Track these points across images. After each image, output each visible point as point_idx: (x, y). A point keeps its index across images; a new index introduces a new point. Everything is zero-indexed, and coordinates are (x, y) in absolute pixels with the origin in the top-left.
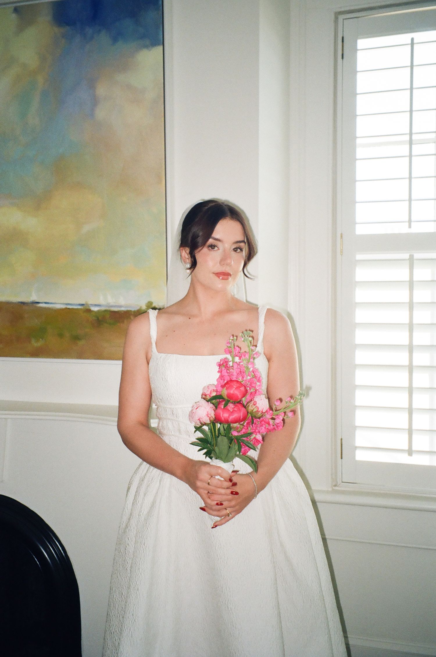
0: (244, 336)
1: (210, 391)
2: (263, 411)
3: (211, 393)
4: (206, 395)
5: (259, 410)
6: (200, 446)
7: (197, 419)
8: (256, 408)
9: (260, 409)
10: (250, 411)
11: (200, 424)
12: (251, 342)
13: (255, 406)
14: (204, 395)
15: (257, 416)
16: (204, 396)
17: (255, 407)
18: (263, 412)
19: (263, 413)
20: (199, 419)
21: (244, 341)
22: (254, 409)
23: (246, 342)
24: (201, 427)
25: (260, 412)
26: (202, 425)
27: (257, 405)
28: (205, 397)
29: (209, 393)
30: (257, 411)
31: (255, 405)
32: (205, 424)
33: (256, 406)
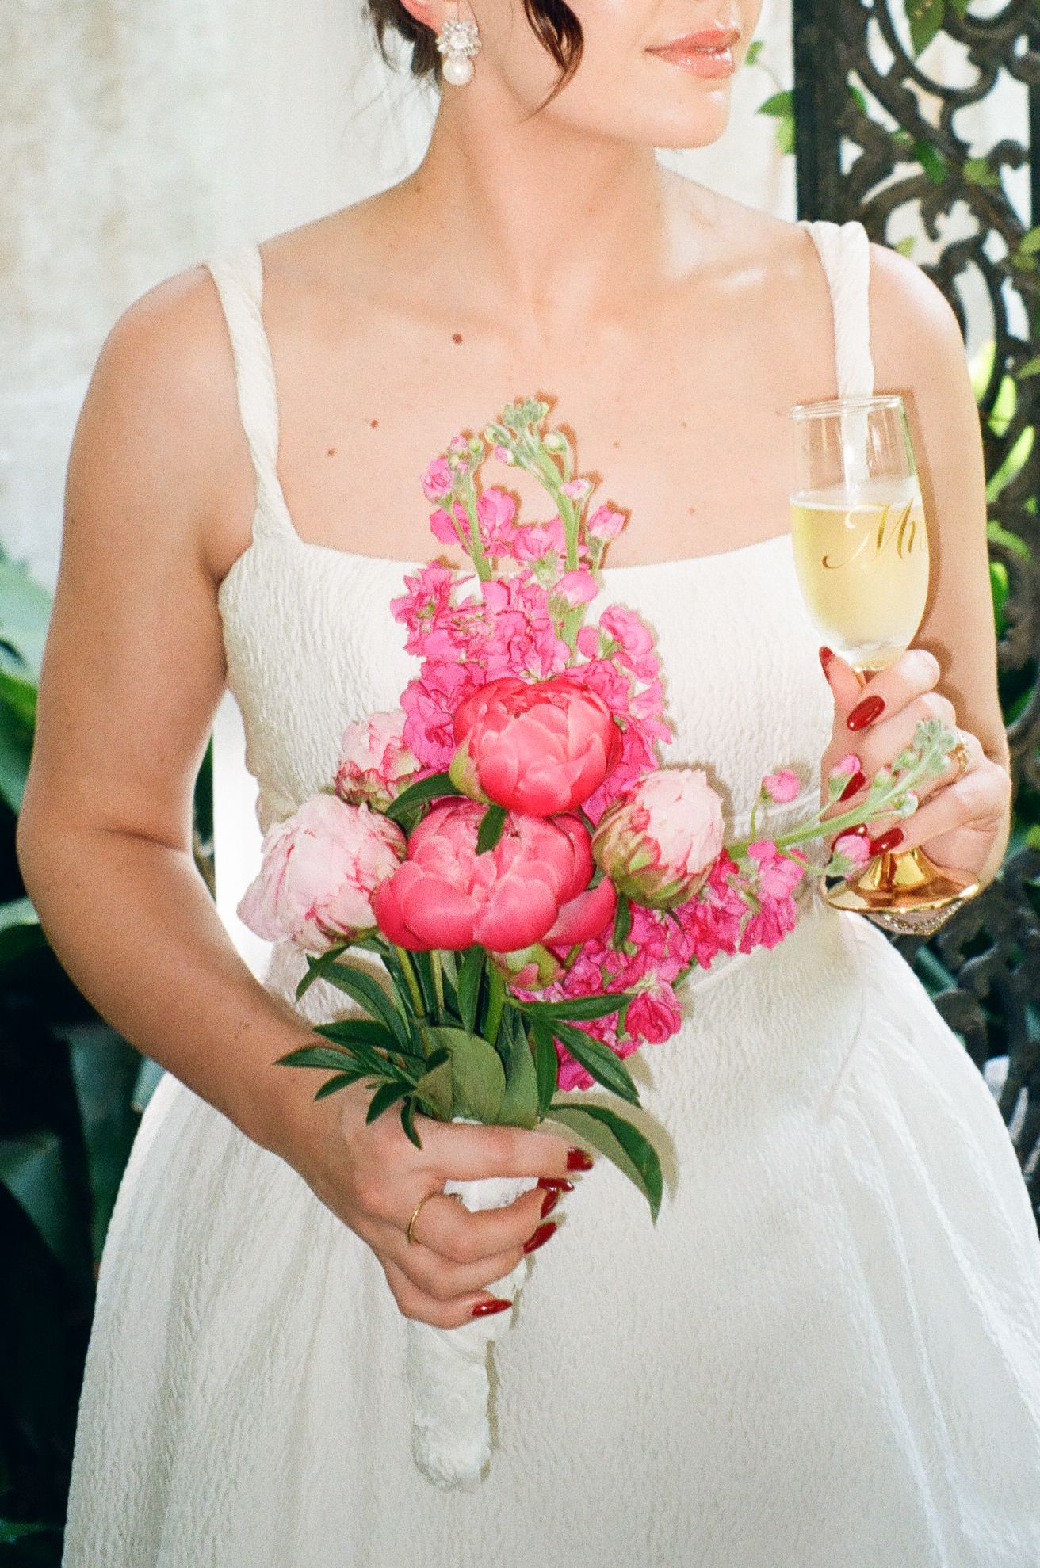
0: (514, 436)
1: (383, 748)
2: (684, 864)
3: (387, 762)
4: (359, 777)
5: (662, 862)
6: (333, 1068)
7: (303, 911)
8: (645, 847)
9: (670, 856)
10: (610, 863)
11: (324, 943)
12: (558, 460)
13: (639, 838)
14: (352, 776)
15: (650, 893)
16: (348, 785)
17: (639, 844)
18: (685, 875)
19: (686, 880)
20: (311, 914)
21: (518, 463)
22: (632, 854)
23: (532, 466)
24: (329, 956)
25: (671, 871)
26: (342, 945)
27: (652, 832)
28: (354, 789)
29: (376, 762)
30: (653, 866)
31: (637, 829)
32: (351, 937)
33: (647, 840)
